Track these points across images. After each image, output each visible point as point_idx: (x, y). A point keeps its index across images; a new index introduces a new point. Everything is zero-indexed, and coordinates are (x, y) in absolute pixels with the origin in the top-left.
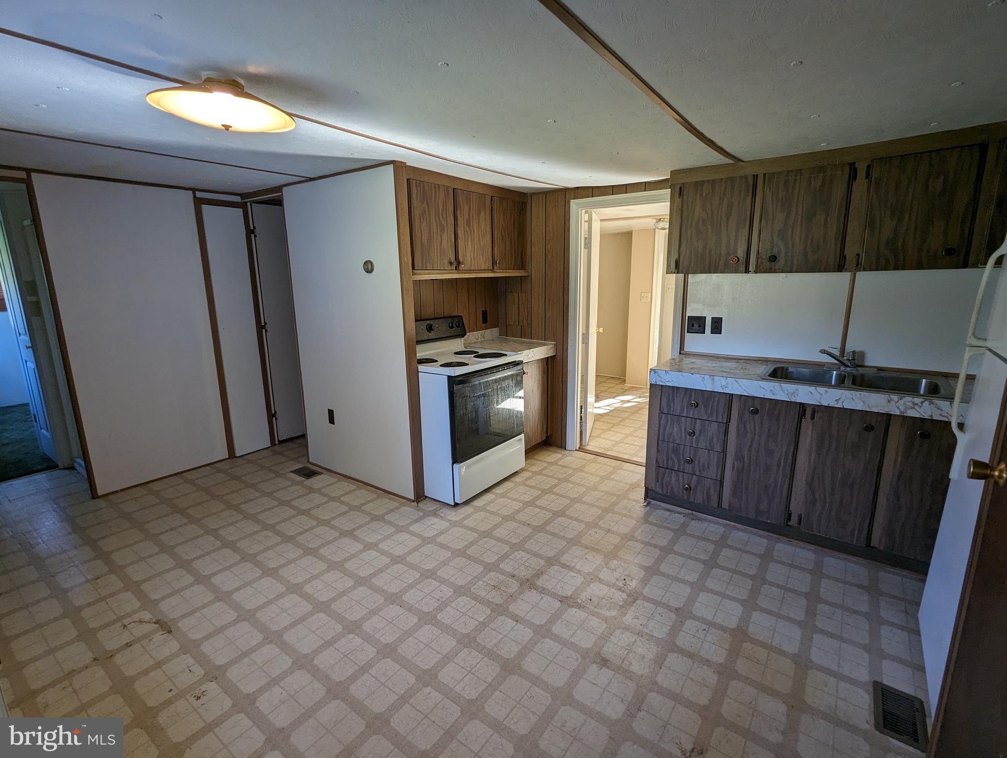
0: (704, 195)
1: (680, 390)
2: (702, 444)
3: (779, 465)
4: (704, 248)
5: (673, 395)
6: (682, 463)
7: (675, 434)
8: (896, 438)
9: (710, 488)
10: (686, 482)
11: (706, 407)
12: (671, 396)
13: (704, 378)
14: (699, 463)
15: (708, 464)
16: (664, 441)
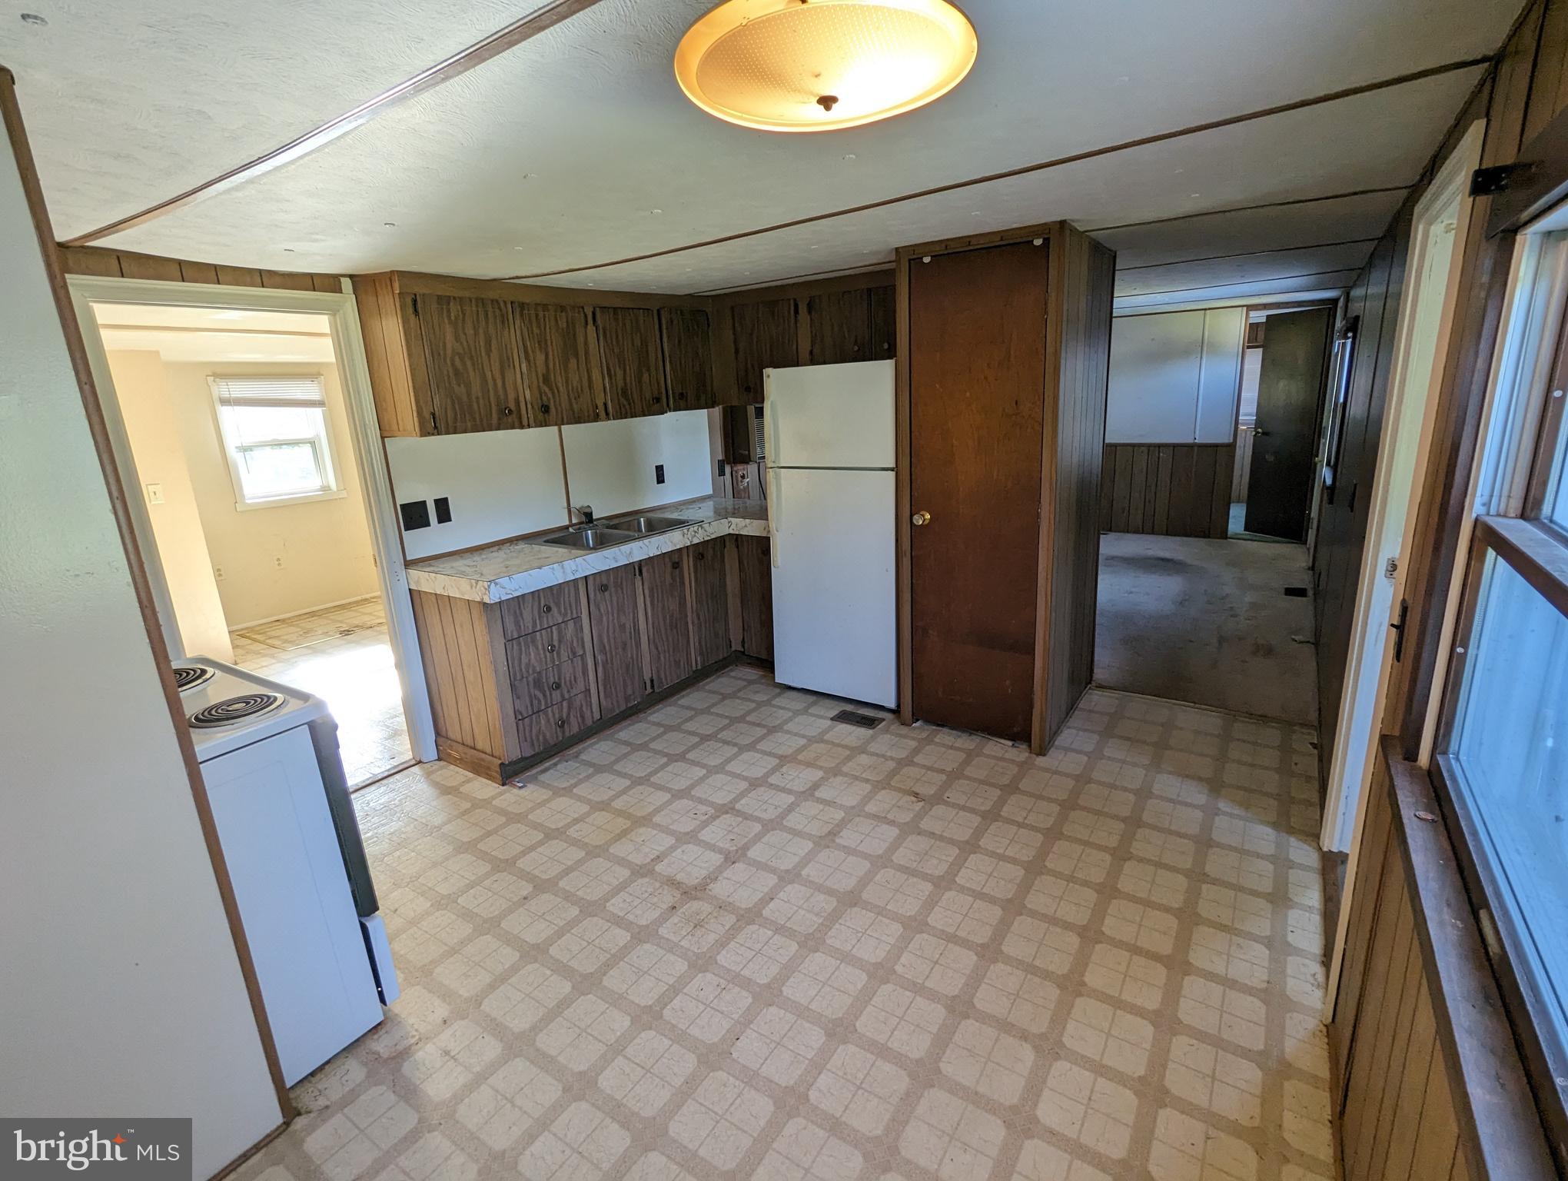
0: (453, 318)
1: (526, 596)
2: (564, 656)
3: (631, 638)
4: (469, 395)
5: (520, 608)
6: (548, 693)
7: (533, 661)
8: (688, 565)
9: (582, 706)
10: (557, 716)
11: (558, 605)
12: (518, 612)
13: (553, 568)
14: (565, 682)
15: (575, 677)
16: (521, 680)
